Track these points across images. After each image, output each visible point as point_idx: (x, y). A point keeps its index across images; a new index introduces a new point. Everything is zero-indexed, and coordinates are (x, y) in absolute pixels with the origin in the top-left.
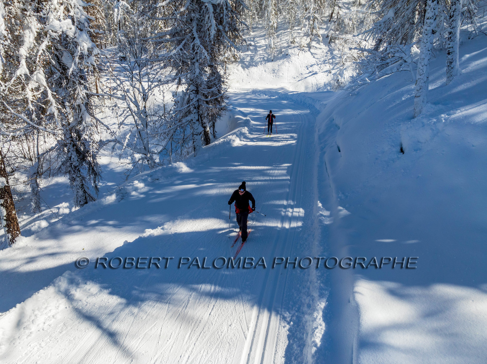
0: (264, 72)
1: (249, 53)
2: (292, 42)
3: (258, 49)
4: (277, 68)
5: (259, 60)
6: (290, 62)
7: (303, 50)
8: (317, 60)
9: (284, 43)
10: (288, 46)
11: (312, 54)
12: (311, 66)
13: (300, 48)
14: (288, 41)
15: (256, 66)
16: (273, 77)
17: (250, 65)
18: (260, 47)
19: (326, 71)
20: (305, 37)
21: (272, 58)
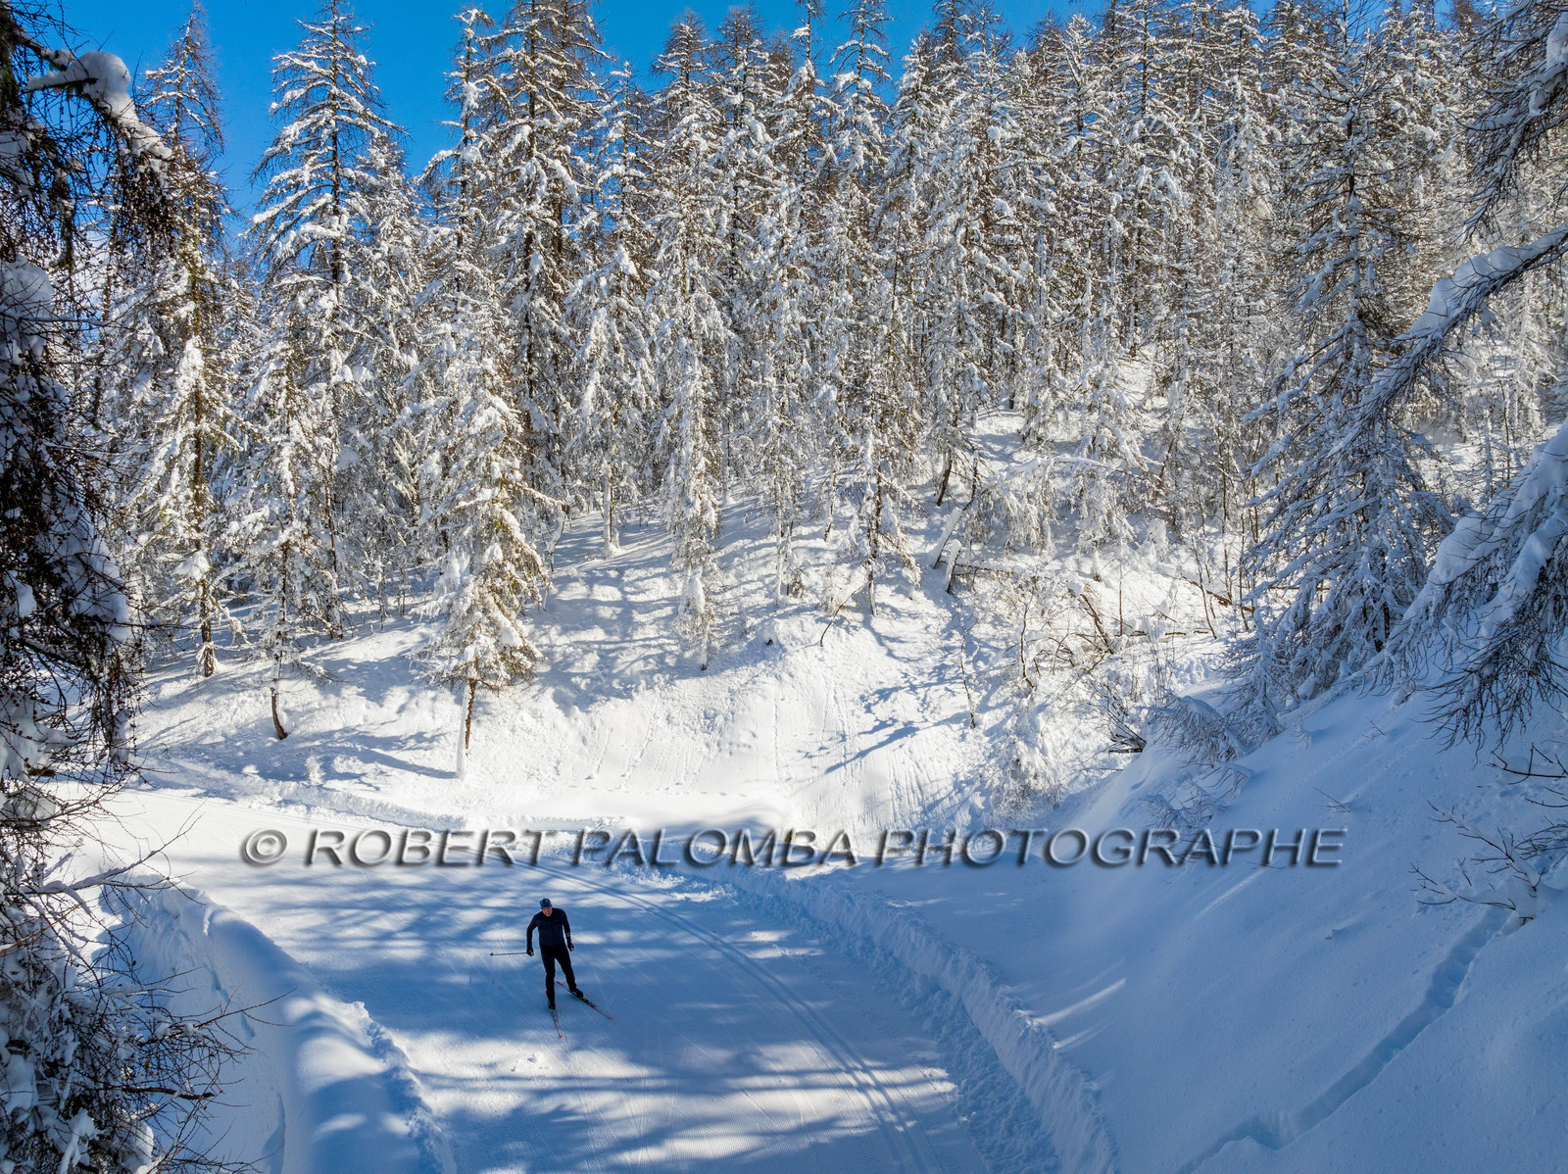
0: (661, 722)
1: (597, 634)
2: (787, 589)
3: (638, 617)
4: (723, 706)
5: (639, 666)
6: (785, 677)
7: (839, 623)
8: (905, 667)
9: (753, 592)
10: (775, 606)
11: (880, 639)
12: (884, 694)
13: (827, 613)
14: (773, 583)
15: (626, 694)
16: (705, 749)
17: (600, 691)
18: (646, 607)
19: (956, 719)
20: (844, 569)
21: (703, 659)
